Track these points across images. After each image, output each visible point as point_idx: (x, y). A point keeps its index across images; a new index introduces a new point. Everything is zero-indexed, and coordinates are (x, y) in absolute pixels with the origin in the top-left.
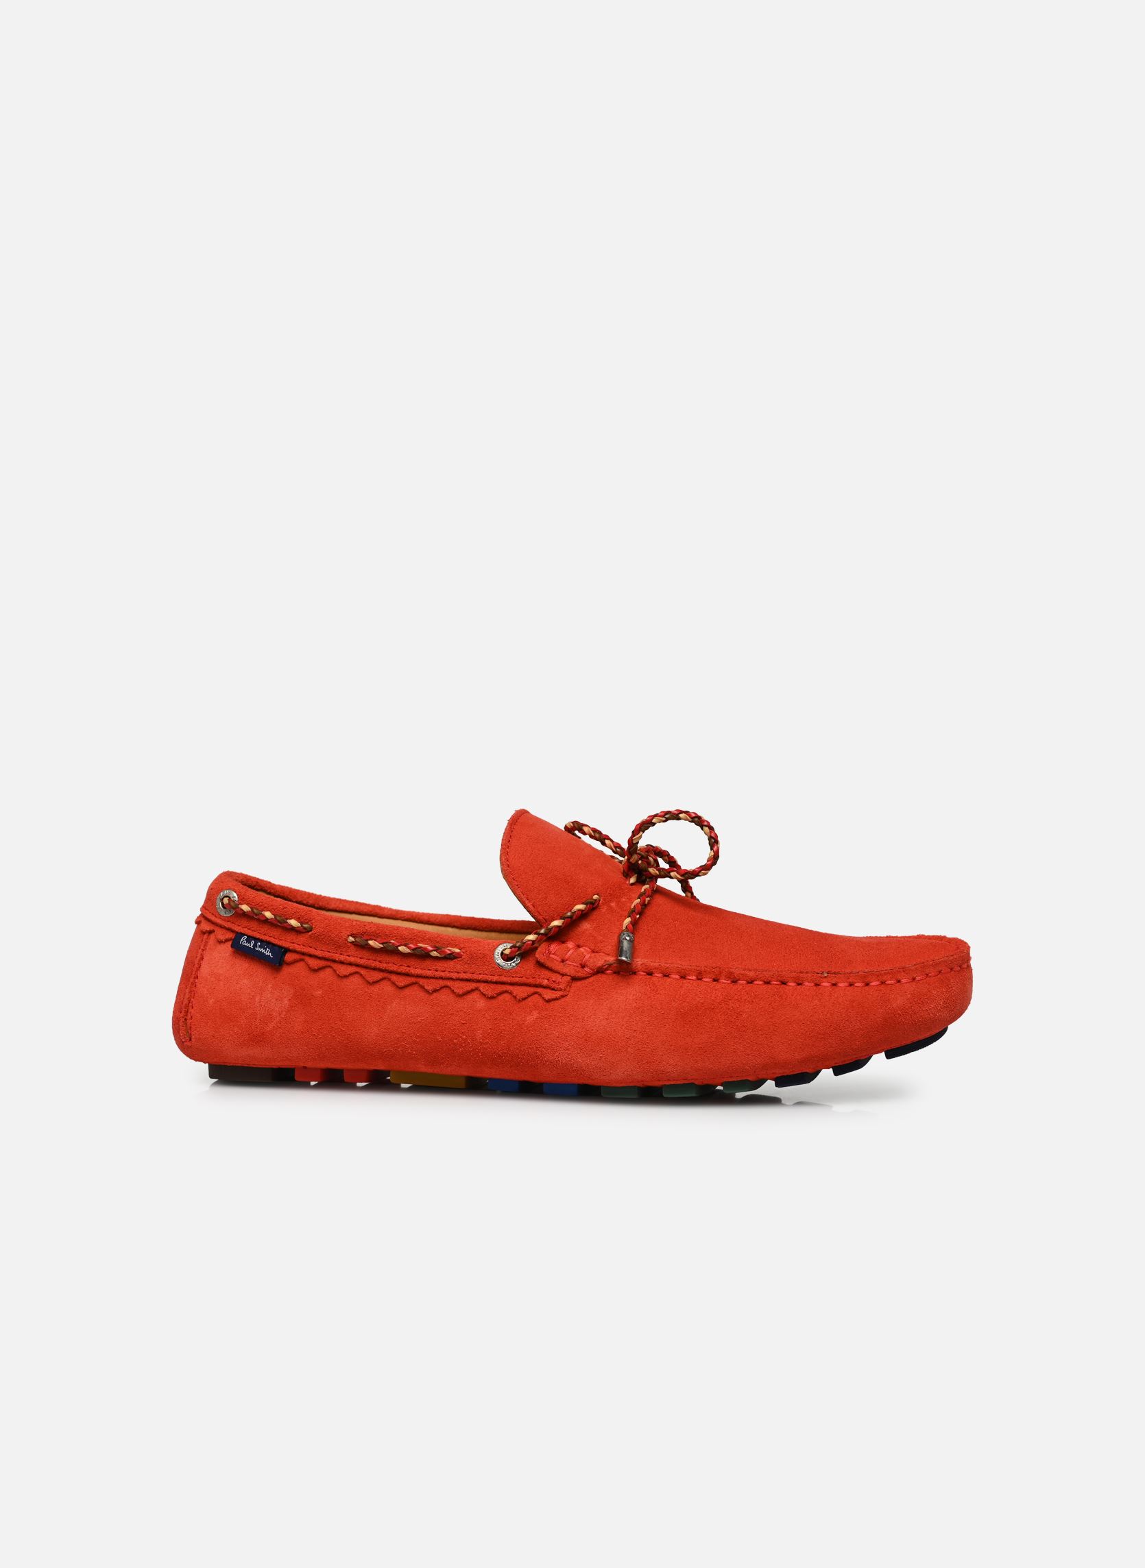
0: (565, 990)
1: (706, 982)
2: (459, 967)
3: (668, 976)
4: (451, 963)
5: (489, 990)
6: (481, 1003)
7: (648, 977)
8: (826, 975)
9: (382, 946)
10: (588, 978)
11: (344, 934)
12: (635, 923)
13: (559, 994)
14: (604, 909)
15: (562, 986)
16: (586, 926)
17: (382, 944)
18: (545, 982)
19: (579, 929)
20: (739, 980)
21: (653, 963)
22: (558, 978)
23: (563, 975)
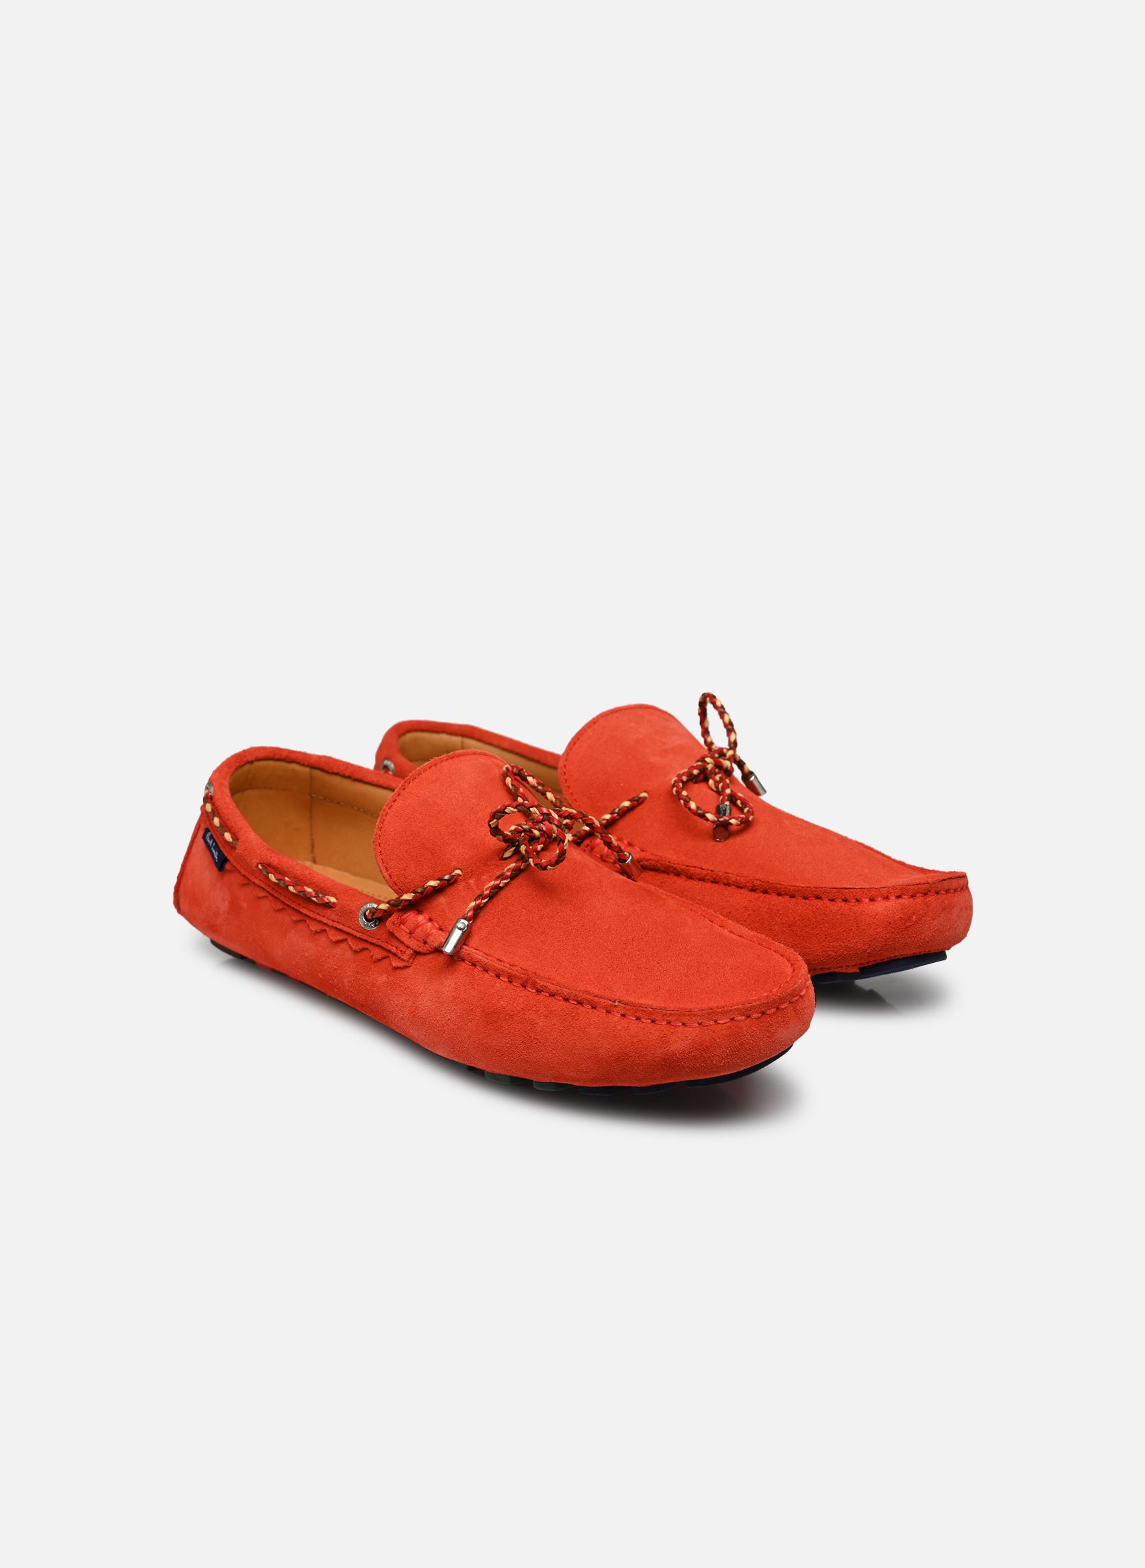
0: (408, 962)
1: (515, 986)
2: (333, 916)
3: (487, 971)
4: (328, 912)
5: (356, 946)
6: (349, 955)
7: (472, 967)
8: (616, 1004)
9: (277, 881)
10: (427, 954)
11: (255, 861)
12: (478, 909)
13: (401, 964)
14: (461, 886)
15: (404, 957)
16: (442, 900)
17: (278, 880)
18: (394, 950)
19: (435, 901)
20: (542, 991)
21: (478, 956)
22: (402, 948)
23: (408, 947)
